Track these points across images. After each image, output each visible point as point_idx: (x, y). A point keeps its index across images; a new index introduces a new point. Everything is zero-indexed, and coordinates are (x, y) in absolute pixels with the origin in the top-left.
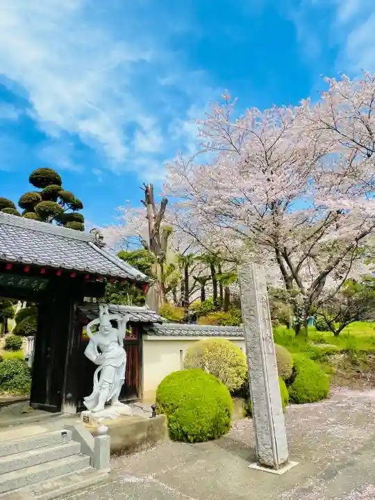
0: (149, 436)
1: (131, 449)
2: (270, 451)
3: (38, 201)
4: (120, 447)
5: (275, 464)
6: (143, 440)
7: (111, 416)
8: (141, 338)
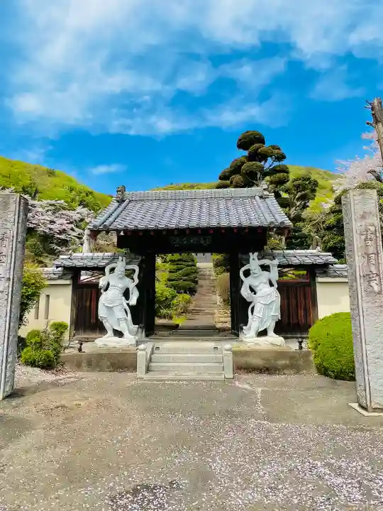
0: (292, 365)
1: (273, 371)
2: (364, 393)
3: (243, 163)
4: (261, 367)
5: (367, 405)
6: (285, 367)
7: (260, 343)
8: (314, 280)
